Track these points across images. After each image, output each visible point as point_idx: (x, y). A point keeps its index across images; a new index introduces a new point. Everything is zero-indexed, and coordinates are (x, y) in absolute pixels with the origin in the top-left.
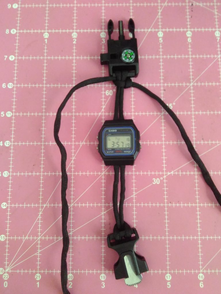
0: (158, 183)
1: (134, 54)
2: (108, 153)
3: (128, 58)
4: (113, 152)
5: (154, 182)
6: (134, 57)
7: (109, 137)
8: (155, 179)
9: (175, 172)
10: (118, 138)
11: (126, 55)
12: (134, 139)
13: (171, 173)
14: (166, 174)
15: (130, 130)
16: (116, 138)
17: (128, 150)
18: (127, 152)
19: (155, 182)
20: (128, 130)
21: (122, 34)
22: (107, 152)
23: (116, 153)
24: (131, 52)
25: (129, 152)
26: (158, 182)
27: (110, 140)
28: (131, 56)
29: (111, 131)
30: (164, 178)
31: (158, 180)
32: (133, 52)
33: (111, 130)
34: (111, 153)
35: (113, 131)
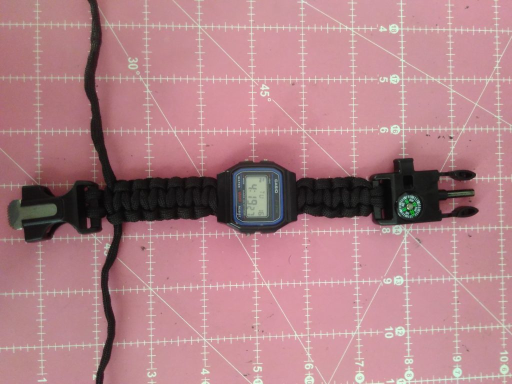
0: (129, 67)
1: (411, 217)
2: (237, 178)
3: (406, 205)
4: (239, 187)
5: (131, 60)
6: (406, 216)
7: (265, 179)
8: (136, 61)
9: (150, 96)
10: (263, 195)
11: (411, 203)
12: (262, 223)
13: (148, 90)
14: (145, 81)
15: (277, 217)
16: (264, 192)
17: (242, 213)
18: (239, 211)
19: (132, 62)
20: (277, 212)
21: (449, 196)
22: (239, 177)
23: (238, 192)
24: (415, 212)
25: (239, 215)
26: (131, 67)
27: (260, 181)
28: (408, 211)
29: (276, 184)
30: (138, 76)
31: (135, 67)
32: (416, 215)
33: (278, 183)
34: (237, 184)
35: (276, 187)
